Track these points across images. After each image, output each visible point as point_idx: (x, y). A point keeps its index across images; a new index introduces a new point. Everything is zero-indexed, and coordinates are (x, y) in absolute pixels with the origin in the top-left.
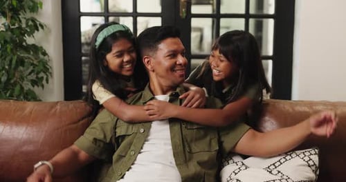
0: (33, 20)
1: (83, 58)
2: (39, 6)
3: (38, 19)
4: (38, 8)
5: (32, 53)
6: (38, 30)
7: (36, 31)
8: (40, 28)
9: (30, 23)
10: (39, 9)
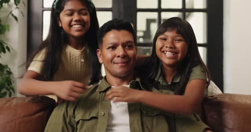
2: (6, 28)
4: (5, 29)
7: (2, 53)
8: (6, 50)
10: (7, 30)
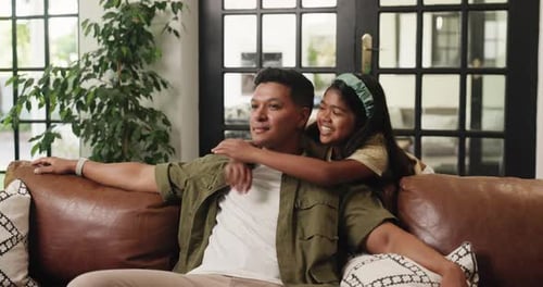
0: (153, 75)
1: (226, 132)
2: (156, 54)
3: (159, 74)
4: (154, 57)
5: (147, 119)
6: (159, 89)
7: (155, 90)
9: (150, 79)
